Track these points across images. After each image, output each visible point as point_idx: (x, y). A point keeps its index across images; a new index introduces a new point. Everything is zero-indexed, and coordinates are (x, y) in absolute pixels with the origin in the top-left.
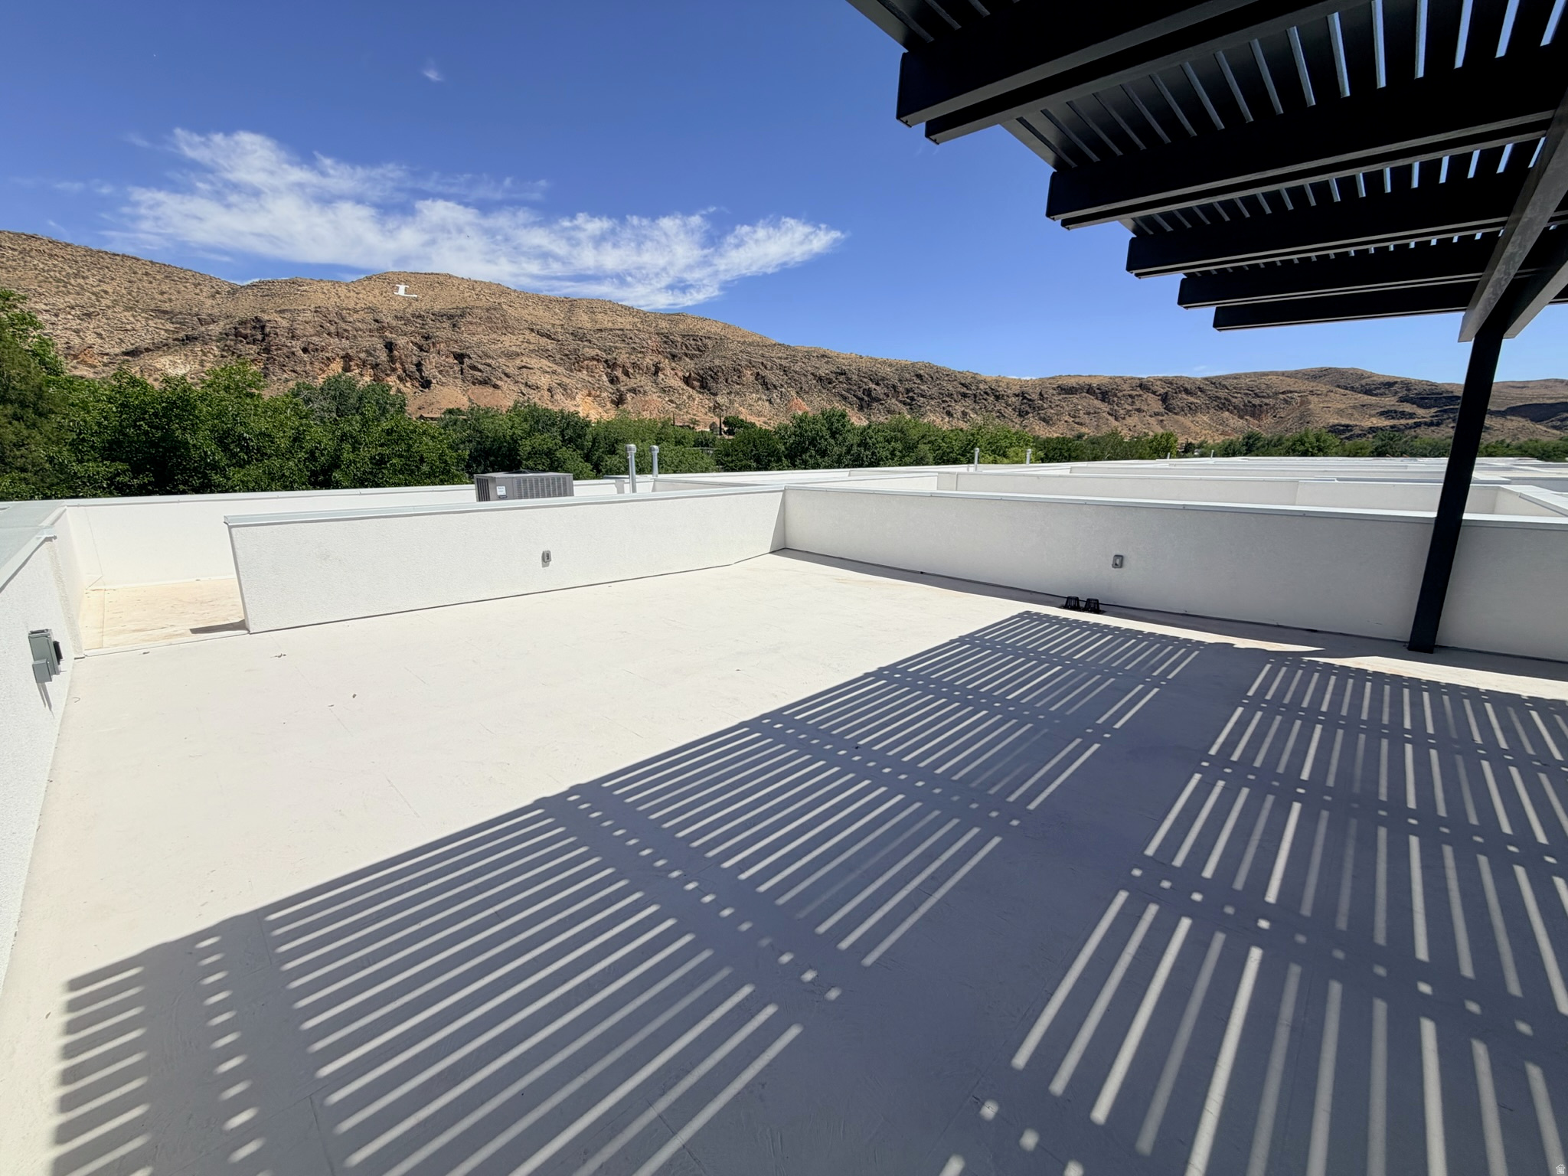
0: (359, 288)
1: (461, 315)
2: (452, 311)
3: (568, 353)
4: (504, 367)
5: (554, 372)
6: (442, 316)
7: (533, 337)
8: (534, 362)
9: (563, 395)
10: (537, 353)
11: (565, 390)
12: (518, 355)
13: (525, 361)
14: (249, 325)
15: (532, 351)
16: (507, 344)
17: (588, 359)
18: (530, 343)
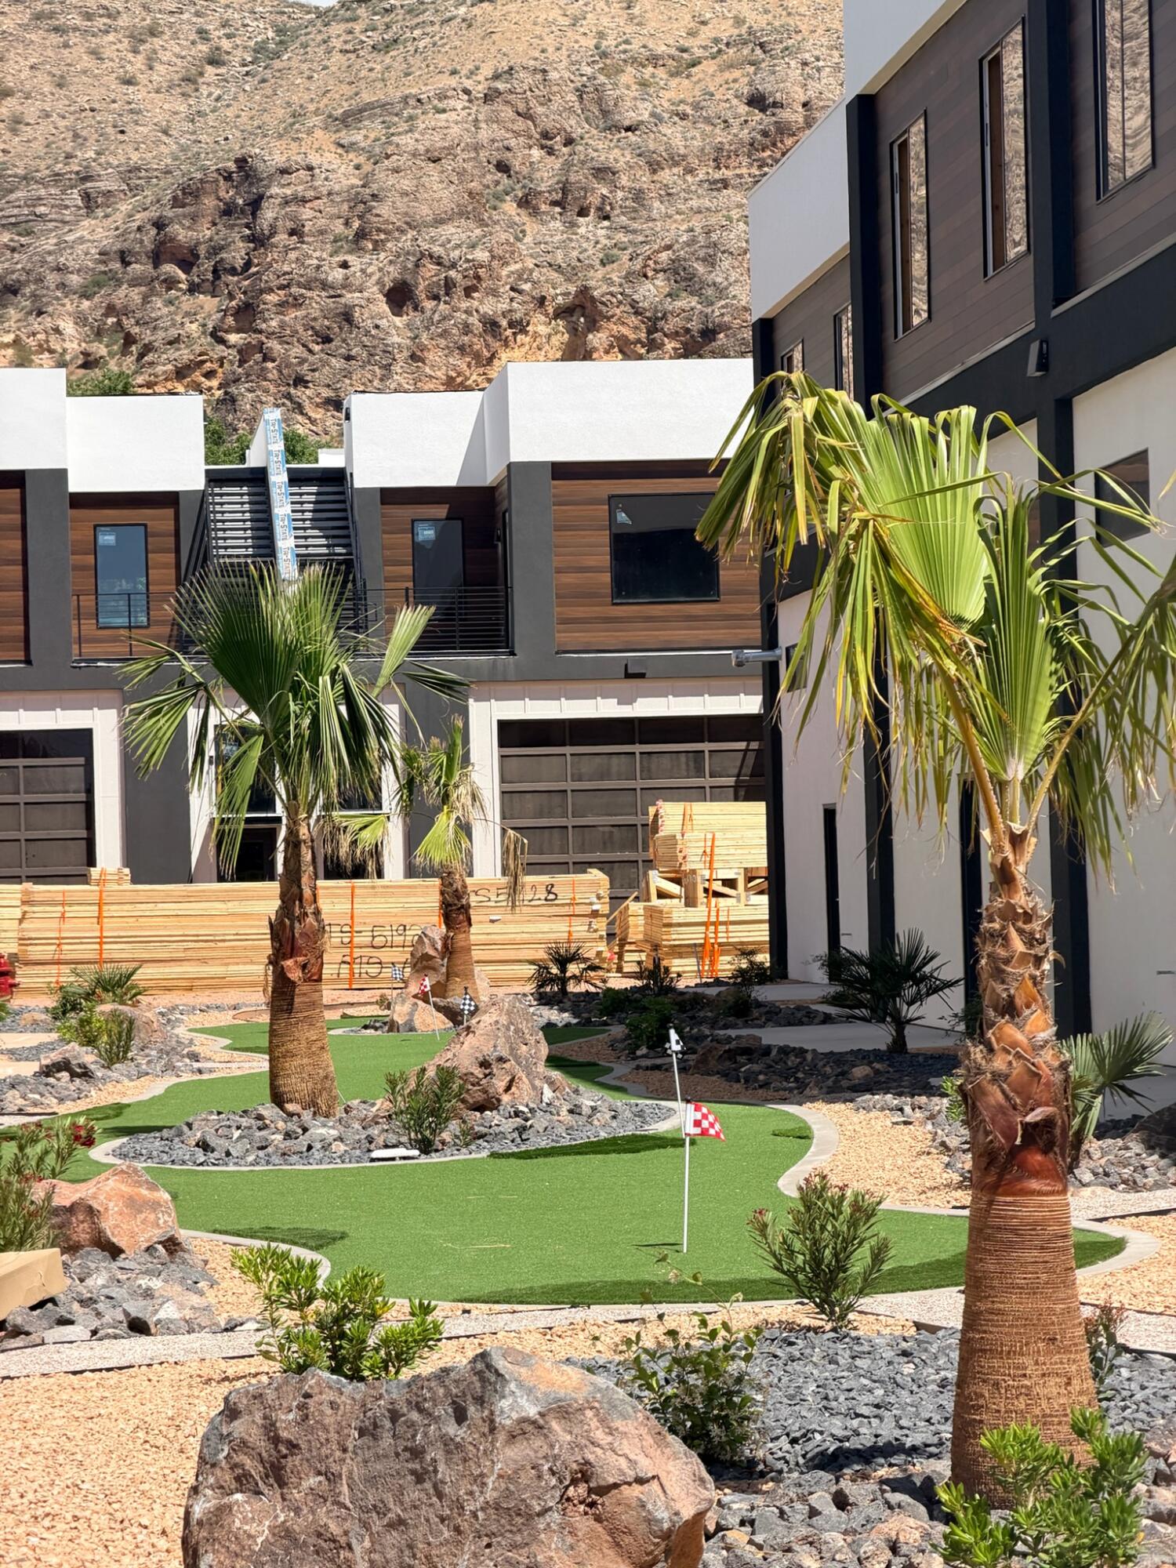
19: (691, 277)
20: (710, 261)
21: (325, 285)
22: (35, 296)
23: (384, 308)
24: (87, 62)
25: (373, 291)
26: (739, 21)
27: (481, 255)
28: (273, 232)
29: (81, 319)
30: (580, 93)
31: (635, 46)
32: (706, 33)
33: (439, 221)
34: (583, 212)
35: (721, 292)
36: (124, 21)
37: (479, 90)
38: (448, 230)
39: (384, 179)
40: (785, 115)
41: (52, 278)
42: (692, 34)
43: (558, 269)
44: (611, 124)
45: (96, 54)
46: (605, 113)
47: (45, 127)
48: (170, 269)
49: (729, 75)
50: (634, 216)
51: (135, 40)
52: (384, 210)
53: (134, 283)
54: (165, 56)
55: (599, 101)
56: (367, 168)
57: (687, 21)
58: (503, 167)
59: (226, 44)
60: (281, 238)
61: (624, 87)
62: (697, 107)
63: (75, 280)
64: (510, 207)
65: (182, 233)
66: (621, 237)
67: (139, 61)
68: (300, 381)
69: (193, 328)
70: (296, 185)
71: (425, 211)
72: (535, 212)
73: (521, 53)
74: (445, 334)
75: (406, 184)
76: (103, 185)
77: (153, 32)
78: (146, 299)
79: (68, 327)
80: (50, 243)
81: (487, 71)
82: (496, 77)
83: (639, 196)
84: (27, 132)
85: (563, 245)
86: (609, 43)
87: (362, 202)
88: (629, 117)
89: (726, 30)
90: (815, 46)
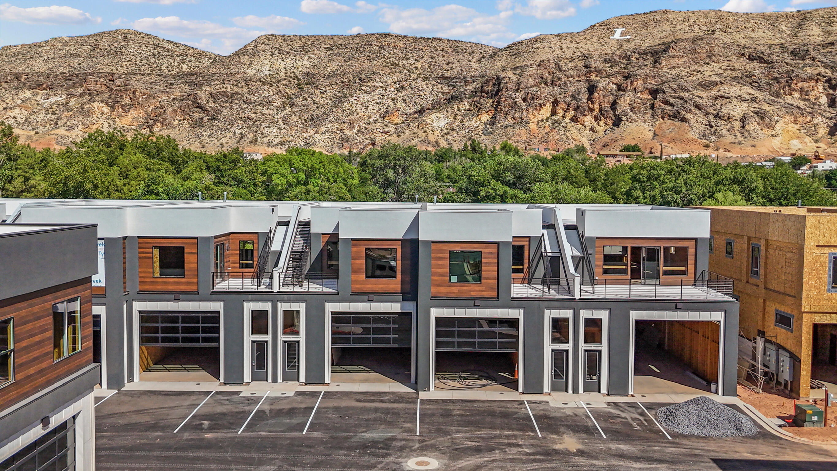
0: (582, 38)
1: (664, 51)
2: (657, 47)
3: (778, 76)
4: (697, 99)
5: (754, 100)
6: (647, 53)
7: (739, 64)
8: (734, 90)
9: (759, 124)
10: (740, 80)
11: (762, 118)
12: (717, 84)
13: (722, 90)
14: (491, 83)
15: (734, 78)
16: (707, 74)
17: (805, 80)
18: (734, 70)
19: (575, 97)
20: (579, 95)
21: (512, 98)
22: (460, 99)
23: (522, 101)
24: (462, 58)
25: (520, 99)
26: (581, 53)
27: (539, 93)
28: (503, 88)
29: (468, 102)
30: (555, 64)
31: (564, 56)
32: (576, 55)
33: (531, 87)
34: (556, 86)
35: (581, 100)
36: (468, 51)
37: (538, 64)
38: (533, 89)
39: (522, 79)
40: (592, 69)
41: (463, 96)
42: (573, 54)
43: (551, 95)
44: (560, 70)
45: (464, 56)
46: (559, 68)
47: (456, 69)
48: (484, 94)
49: (580, 62)
50: (564, 86)
51: (470, 54)
52: (522, 85)
53: (477, 97)
54: (475, 57)
55: (558, 66)
56: (519, 77)
57: (572, 52)
58: (542, 78)
59: (485, 55)
60: (504, 89)
61: (562, 63)
62: (575, 67)
63: (467, 96)
64: (543, 85)
65: (486, 88)
66: (562, 90)
67: (471, 57)
68: (507, 114)
69: (488, 104)
70: (506, 80)
71: (529, 85)
72: (547, 86)
73: (544, 58)
74: (532, 106)
75: (526, 81)
76: (468, 79)
77: (473, 52)
78: (480, 99)
79: (466, 103)
80: (463, 90)
81: (539, 61)
82: (540, 62)
83: (565, 83)
84: (454, 70)
85: (552, 91)
86: (559, 56)
87: (518, 83)
88: (564, 69)
89: (579, 54)
90: (596, 57)
